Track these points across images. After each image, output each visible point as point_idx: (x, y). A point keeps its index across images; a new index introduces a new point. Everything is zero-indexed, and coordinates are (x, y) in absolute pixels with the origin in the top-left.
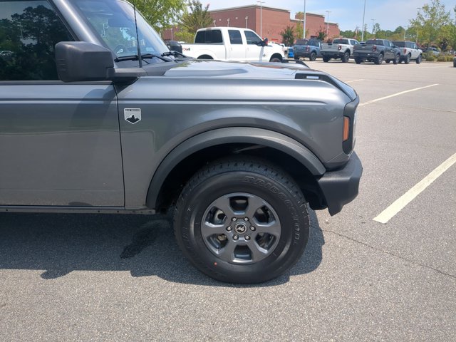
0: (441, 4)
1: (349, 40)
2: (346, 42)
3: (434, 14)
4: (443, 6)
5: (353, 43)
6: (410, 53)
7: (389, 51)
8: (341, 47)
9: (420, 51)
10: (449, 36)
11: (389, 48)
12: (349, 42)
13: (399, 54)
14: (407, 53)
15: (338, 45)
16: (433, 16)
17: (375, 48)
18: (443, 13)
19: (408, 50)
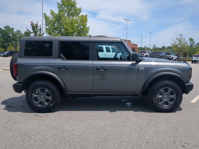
0: (184, 38)
1: (147, 51)
2: (146, 52)
3: (181, 42)
4: (185, 39)
5: (148, 53)
6: (172, 57)
7: (164, 56)
8: (144, 54)
9: (176, 57)
10: (187, 50)
11: (164, 55)
12: (147, 52)
13: (168, 57)
14: (171, 57)
15: (142, 53)
16: (180, 42)
17: (159, 55)
18: (185, 41)
19: (172, 56)
